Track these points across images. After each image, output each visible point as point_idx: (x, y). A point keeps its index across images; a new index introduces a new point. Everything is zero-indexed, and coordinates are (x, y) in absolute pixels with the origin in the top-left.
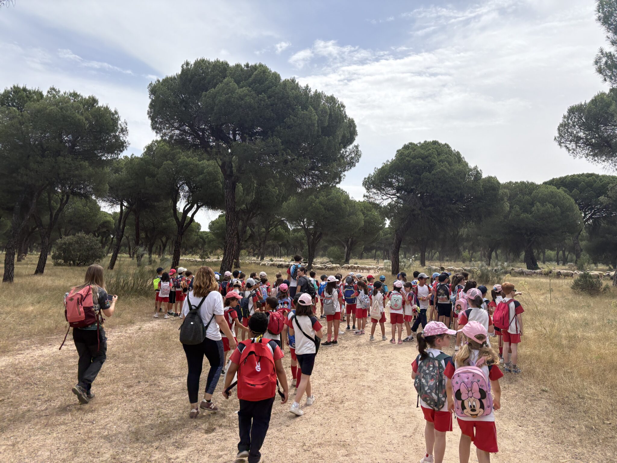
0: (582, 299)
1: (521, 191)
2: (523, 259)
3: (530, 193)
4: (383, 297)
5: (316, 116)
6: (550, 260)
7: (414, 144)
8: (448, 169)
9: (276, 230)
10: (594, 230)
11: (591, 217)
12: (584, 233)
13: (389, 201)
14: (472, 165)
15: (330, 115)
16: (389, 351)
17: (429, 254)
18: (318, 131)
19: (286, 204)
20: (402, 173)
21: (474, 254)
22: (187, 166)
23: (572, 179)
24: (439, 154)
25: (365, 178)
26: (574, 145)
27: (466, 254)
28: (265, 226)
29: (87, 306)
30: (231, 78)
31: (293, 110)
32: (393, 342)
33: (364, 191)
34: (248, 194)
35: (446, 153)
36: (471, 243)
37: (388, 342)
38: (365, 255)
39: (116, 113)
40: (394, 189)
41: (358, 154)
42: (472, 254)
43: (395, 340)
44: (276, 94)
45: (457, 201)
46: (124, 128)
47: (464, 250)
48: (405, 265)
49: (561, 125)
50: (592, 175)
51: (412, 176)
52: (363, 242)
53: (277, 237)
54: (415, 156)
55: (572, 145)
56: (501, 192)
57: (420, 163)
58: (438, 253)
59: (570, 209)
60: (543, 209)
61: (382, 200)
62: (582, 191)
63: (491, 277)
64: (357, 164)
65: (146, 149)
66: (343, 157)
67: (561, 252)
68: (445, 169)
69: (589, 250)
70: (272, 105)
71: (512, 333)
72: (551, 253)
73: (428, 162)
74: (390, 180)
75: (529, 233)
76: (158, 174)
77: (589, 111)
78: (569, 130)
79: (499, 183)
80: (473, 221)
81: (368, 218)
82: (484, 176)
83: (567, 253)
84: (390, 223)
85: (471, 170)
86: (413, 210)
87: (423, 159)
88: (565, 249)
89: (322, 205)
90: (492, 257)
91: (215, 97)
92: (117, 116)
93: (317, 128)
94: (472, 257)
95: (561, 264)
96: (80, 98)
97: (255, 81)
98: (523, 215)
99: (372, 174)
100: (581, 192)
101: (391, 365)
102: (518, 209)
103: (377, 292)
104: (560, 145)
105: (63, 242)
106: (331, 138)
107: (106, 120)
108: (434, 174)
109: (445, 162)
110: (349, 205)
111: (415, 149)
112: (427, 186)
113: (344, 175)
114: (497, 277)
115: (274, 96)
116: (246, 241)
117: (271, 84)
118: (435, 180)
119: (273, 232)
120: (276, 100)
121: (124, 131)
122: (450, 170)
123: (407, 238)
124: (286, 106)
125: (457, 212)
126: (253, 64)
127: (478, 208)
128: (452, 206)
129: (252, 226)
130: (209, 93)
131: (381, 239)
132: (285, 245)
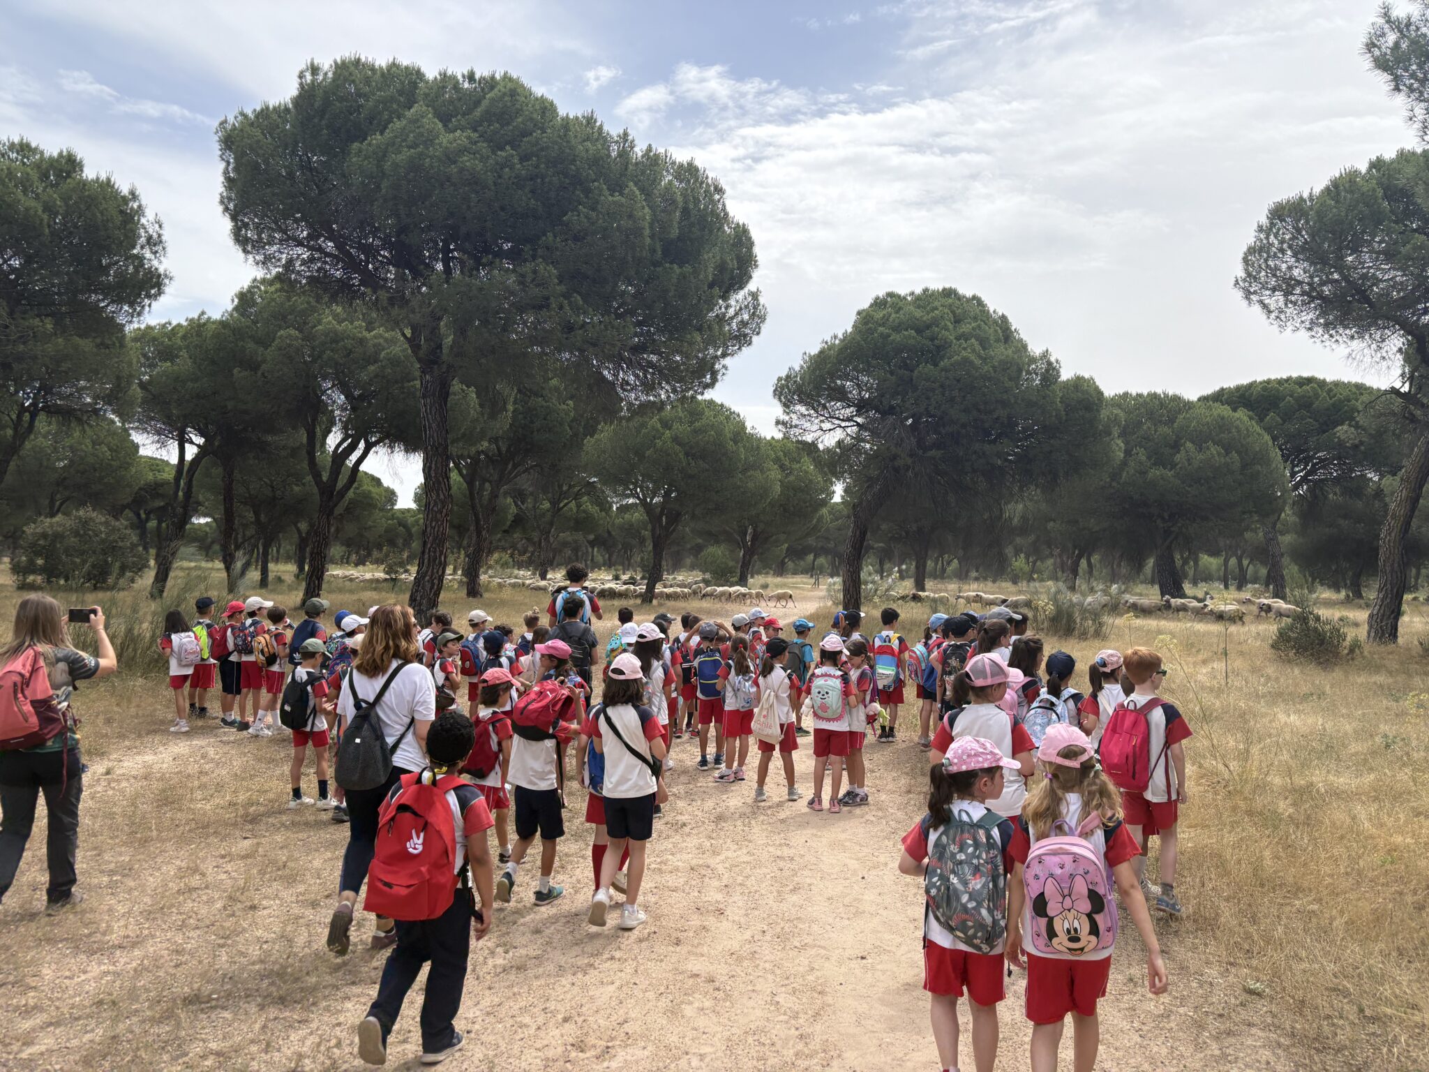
0: (1301, 676)
1: (1151, 415)
2: (1149, 576)
3: (1171, 421)
4: (787, 681)
5: (647, 210)
6: (1207, 578)
7: (899, 296)
8: (980, 357)
9: (578, 506)
10: (1311, 509)
11: (1304, 479)
12: (1288, 515)
13: (838, 435)
14: (1035, 349)
15: (686, 212)
16: (799, 838)
17: (936, 564)
18: (653, 251)
19: (593, 440)
20: (869, 364)
21: (1039, 563)
22: (337, 342)
23: (1264, 389)
24: (957, 321)
25: (780, 379)
26: (1282, 299)
27: (1020, 563)
28: (550, 495)
29: (40, 696)
30: (428, 106)
31: (587, 192)
32: (816, 806)
33: (777, 409)
34: (493, 416)
35: (975, 319)
36: (1032, 538)
37: (802, 805)
38: (790, 565)
39: (134, 195)
40: (849, 406)
41: (757, 315)
42: (1034, 563)
43: (820, 802)
44: (542, 149)
45: (999, 436)
46: (155, 236)
47: (1016, 554)
48: (876, 590)
49: (1251, 251)
50: (1310, 380)
51: (892, 373)
52: (783, 537)
53: (582, 523)
54: (900, 324)
55: (1276, 301)
56: (1104, 414)
57: (912, 342)
58: (956, 561)
59: (1262, 458)
60: (1201, 456)
61: (820, 434)
62: (1287, 417)
63: (1078, 620)
64: (755, 338)
65: (236, 301)
66: (721, 319)
67: (1233, 561)
68: (973, 357)
69: (1300, 557)
70: (531, 178)
71: (1155, 800)
72: (1209, 562)
73: (932, 339)
74: (839, 382)
75: (1166, 516)
76: (264, 361)
77: (1320, 215)
78: (1270, 263)
79: (1100, 393)
80: (1037, 486)
81: (792, 478)
82: (1066, 375)
83: (1245, 562)
84: (845, 491)
85: (1033, 360)
86: (895, 457)
87: (918, 331)
88: (1244, 552)
89: (680, 444)
90: (1080, 571)
91: (385, 156)
92: (135, 205)
93: (648, 241)
94: (1033, 571)
95: (1232, 588)
96: (37, 157)
97: (489, 116)
98: (1155, 473)
99: (797, 368)
100: (1284, 421)
101: (794, 890)
102: (1144, 458)
103: (771, 669)
104: (1247, 298)
105: (39, 530)
106: (688, 268)
107: (102, 214)
108: (945, 370)
109: (973, 340)
110: (744, 447)
111: (900, 309)
112: (928, 398)
113: (725, 367)
114: (1094, 620)
115: (537, 156)
116: (505, 531)
117: (530, 125)
118: (947, 383)
119: (571, 510)
120: (542, 166)
121: (154, 243)
122: (984, 360)
123: (884, 527)
124: (567, 181)
125: (999, 462)
126: (486, 74)
127: (1051, 452)
128: (987, 447)
129: (520, 496)
130: (370, 144)
131: (828, 530)
132: (605, 542)
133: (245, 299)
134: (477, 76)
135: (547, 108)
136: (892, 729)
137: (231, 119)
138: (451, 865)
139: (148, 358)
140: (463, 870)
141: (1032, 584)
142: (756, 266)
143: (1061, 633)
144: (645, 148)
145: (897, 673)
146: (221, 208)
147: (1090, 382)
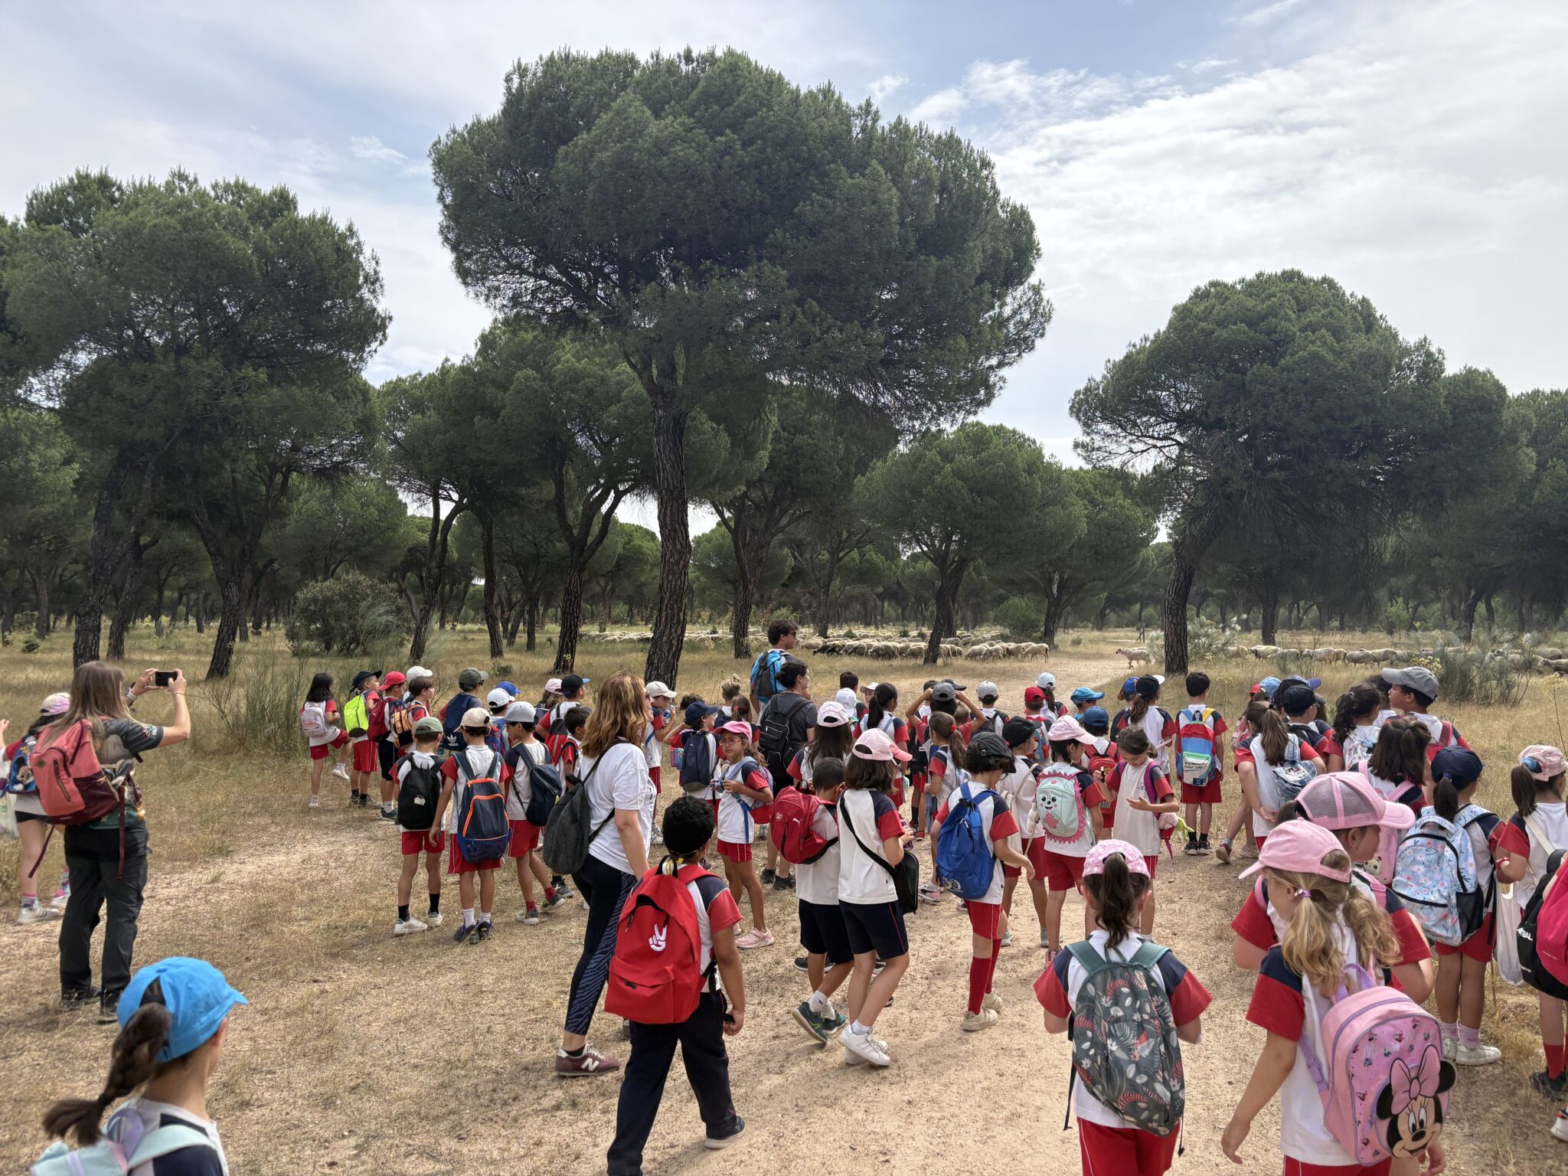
5: (894, 190)
7: (1226, 286)
8: (1332, 350)
9: (862, 555)
13: (1155, 457)
14: (1409, 337)
17: (1291, 612)
18: (905, 242)
19: (864, 479)
20: (1188, 368)
21: (1421, 609)
22: (577, 382)
24: (1302, 309)
25: (1077, 393)
27: (1396, 609)
28: (828, 544)
30: (636, 93)
31: (822, 175)
33: (1075, 431)
34: (748, 456)
35: (1326, 305)
36: (1412, 578)
38: (1112, 616)
39: (351, 232)
40: (1166, 422)
41: (1040, 315)
42: (1416, 608)
44: (769, 130)
45: (1362, 450)
46: (372, 274)
47: (1392, 598)
48: (1210, 645)
51: (1218, 378)
52: (1099, 584)
53: (865, 574)
54: (1227, 317)
56: (1506, 415)
57: (1242, 338)
58: (1314, 608)
61: (1128, 456)
63: (1477, 681)
64: (1038, 342)
65: (479, 344)
66: (1001, 322)
68: (1323, 352)
70: (757, 166)
73: (1269, 333)
74: (1151, 393)
76: (503, 407)
80: (1415, 512)
81: (1104, 514)
82: (1452, 368)
84: (1172, 528)
85: (1407, 352)
86: (1225, 481)
87: (1251, 324)
89: (962, 479)
90: (1477, 617)
91: (592, 156)
92: (353, 242)
93: (897, 229)
94: (1414, 619)
97: (706, 98)
99: (1099, 378)
102: (1564, 472)
105: (309, 595)
106: (949, 260)
107: (315, 252)
108: (1287, 369)
109: (1323, 330)
110: (1041, 479)
111: (1227, 299)
112: (1266, 406)
113: (1003, 379)
114: (1499, 680)
115: (764, 139)
116: (784, 585)
117: (755, 104)
118: (1290, 385)
119: (853, 560)
120: (769, 150)
121: (373, 280)
122: (1338, 354)
123: (1221, 569)
124: (798, 165)
125: (1363, 483)
126: (704, 51)
127: (1433, 467)
128: (1347, 466)
129: (798, 546)
130: (575, 146)
131: (1155, 574)
132: (894, 594)
133: (487, 342)
134: (695, 55)
135: (773, 83)
136: (1204, 837)
137: (444, 139)
138: (695, 963)
139: (400, 412)
140: (711, 970)
141: (1413, 634)
142: (1039, 255)
143: (1453, 696)
144: (893, 121)
145: (1213, 763)
146: (440, 239)
147: (1487, 377)
